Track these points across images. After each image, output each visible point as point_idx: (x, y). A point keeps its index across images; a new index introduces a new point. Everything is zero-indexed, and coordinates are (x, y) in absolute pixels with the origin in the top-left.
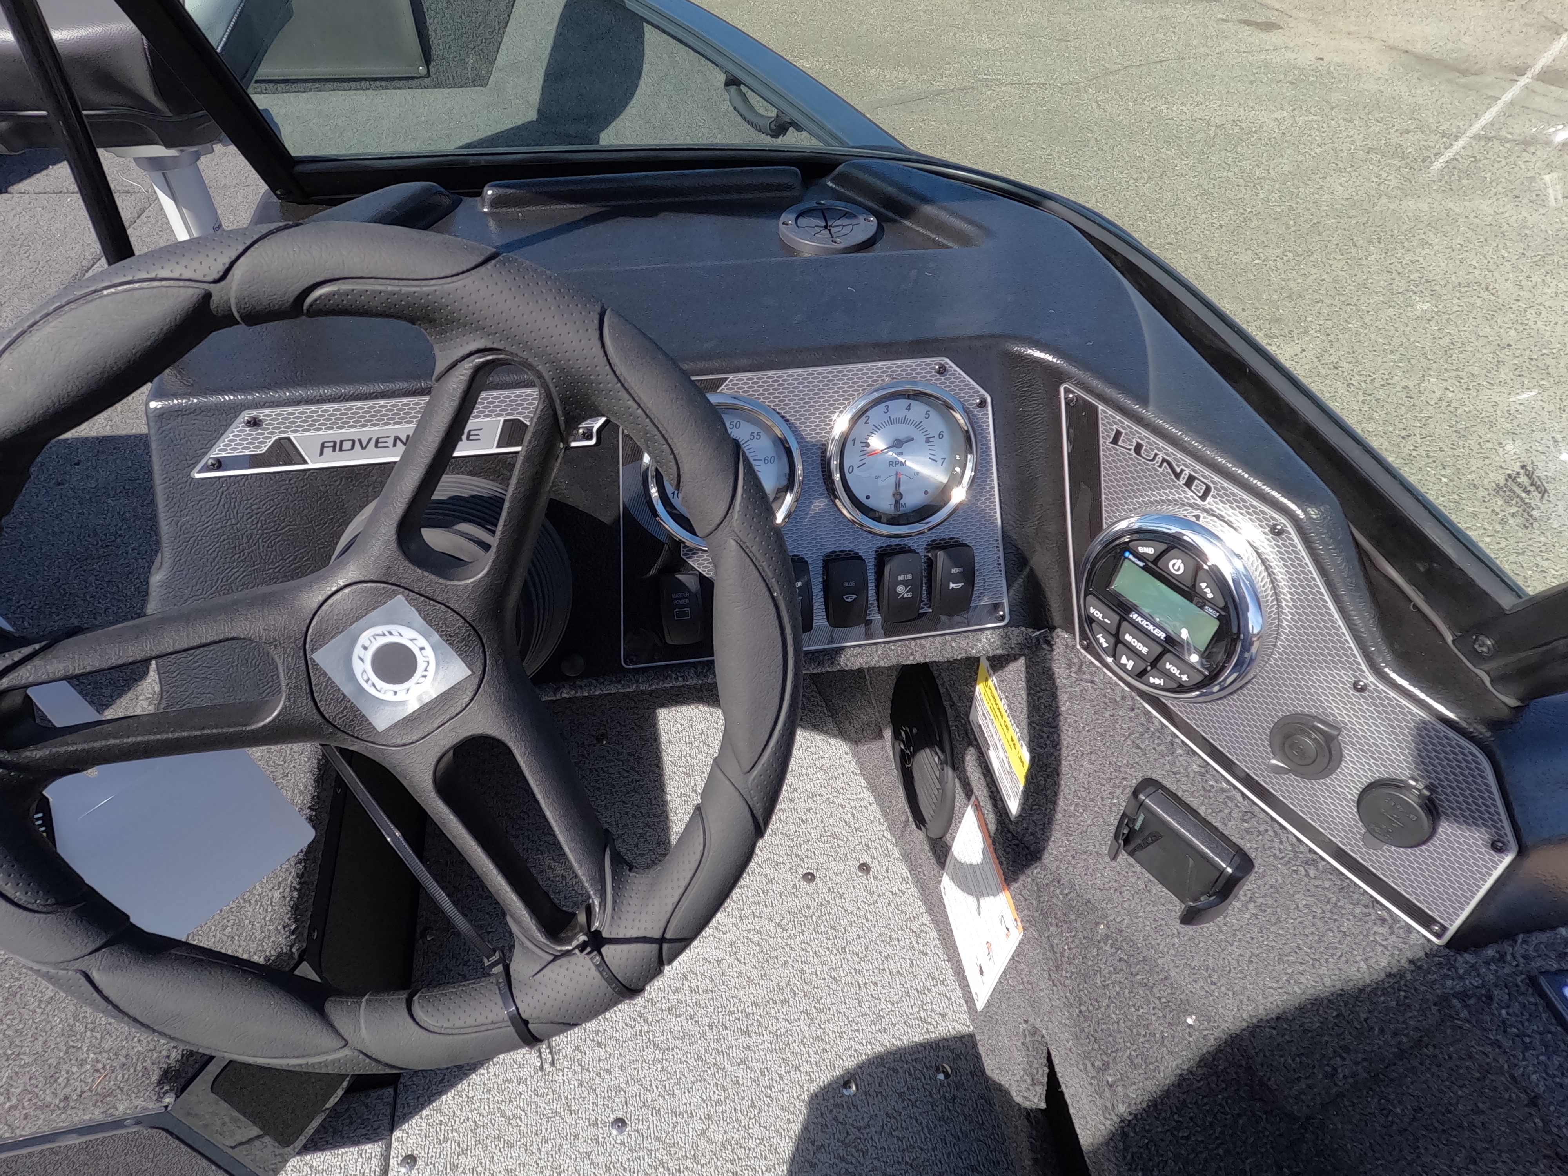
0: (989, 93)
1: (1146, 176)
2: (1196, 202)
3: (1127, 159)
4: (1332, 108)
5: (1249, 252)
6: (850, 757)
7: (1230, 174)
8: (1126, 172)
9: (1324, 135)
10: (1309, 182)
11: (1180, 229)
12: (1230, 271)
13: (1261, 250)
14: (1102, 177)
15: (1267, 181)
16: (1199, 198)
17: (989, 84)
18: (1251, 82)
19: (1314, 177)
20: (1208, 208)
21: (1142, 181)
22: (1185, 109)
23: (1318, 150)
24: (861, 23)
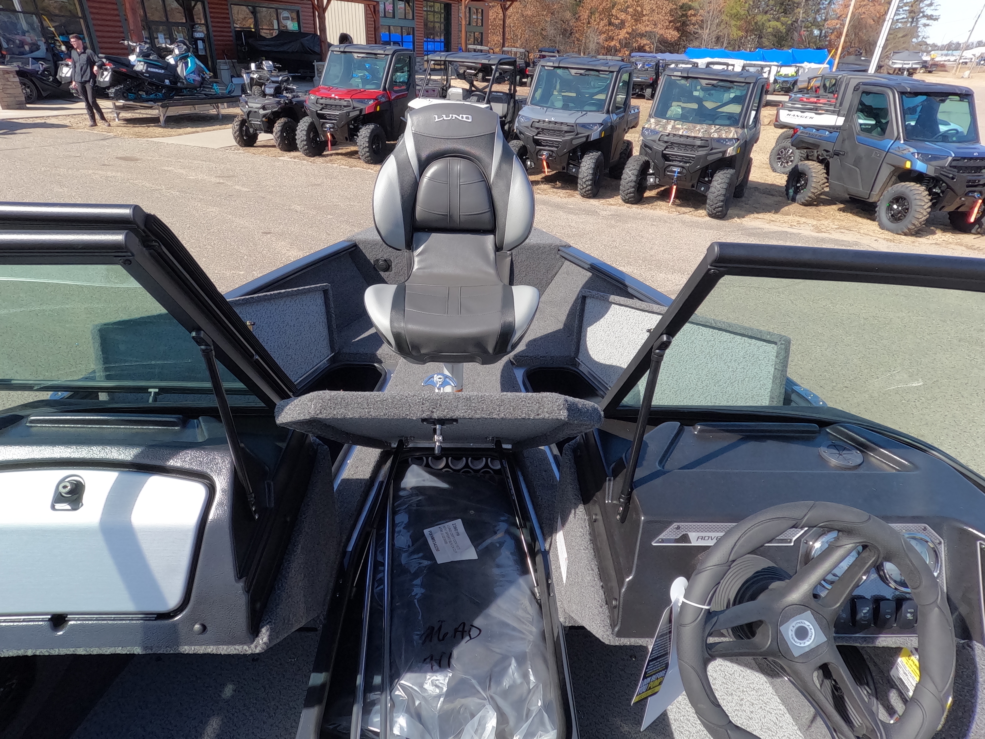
0: (727, 290)
1: (826, 344)
2: (860, 362)
3: (814, 334)
4: (932, 313)
5: (897, 395)
6: (768, 685)
7: (877, 347)
8: (814, 342)
9: (930, 328)
10: (926, 355)
11: (852, 378)
12: (888, 407)
13: (905, 395)
14: (800, 344)
15: (901, 353)
16: (861, 360)
17: (727, 286)
18: (880, 294)
19: (928, 352)
20: (868, 366)
21: (825, 348)
22: (844, 308)
23: (928, 337)
24: (651, 248)
